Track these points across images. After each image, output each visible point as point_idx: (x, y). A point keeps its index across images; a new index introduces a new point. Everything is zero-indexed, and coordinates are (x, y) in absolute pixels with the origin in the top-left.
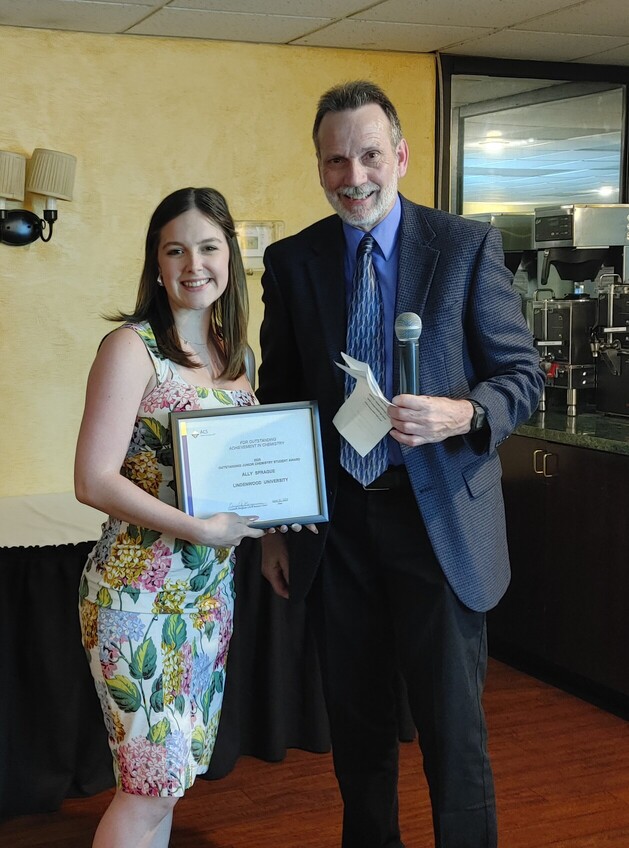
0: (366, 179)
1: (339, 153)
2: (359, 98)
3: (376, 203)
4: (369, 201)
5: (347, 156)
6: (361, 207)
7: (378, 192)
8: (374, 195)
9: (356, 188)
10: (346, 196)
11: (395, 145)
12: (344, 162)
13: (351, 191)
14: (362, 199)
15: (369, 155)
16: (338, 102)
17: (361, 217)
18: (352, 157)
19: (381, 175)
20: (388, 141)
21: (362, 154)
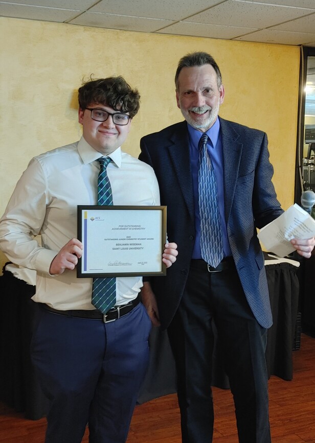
0: (204, 104)
1: (191, 88)
2: (202, 60)
3: (209, 117)
4: (205, 115)
5: (195, 90)
6: (201, 118)
7: (210, 111)
8: (208, 112)
9: (199, 108)
10: (193, 112)
11: (219, 86)
12: (193, 94)
13: (197, 109)
14: (202, 114)
15: (207, 91)
16: (191, 62)
17: (201, 124)
18: (198, 91)
19: (213, 102)
20: (216, 84)
21: (203, 90)
